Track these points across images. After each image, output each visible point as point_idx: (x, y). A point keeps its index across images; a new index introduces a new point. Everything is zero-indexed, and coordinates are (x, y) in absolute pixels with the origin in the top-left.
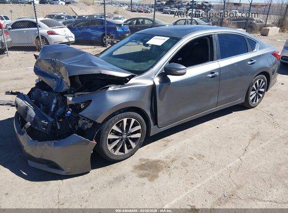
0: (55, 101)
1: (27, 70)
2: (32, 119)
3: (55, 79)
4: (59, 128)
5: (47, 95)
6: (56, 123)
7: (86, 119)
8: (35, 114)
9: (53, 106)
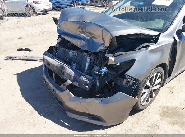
0: (88, 60)
1: (26, 31)
2: (72, 78)
3: (83, 39)
4: (98, 85)
5: (76, 54)
6: (95, 81)
7: (131, 78)
8: (74, 73)
9: (87, 65)
